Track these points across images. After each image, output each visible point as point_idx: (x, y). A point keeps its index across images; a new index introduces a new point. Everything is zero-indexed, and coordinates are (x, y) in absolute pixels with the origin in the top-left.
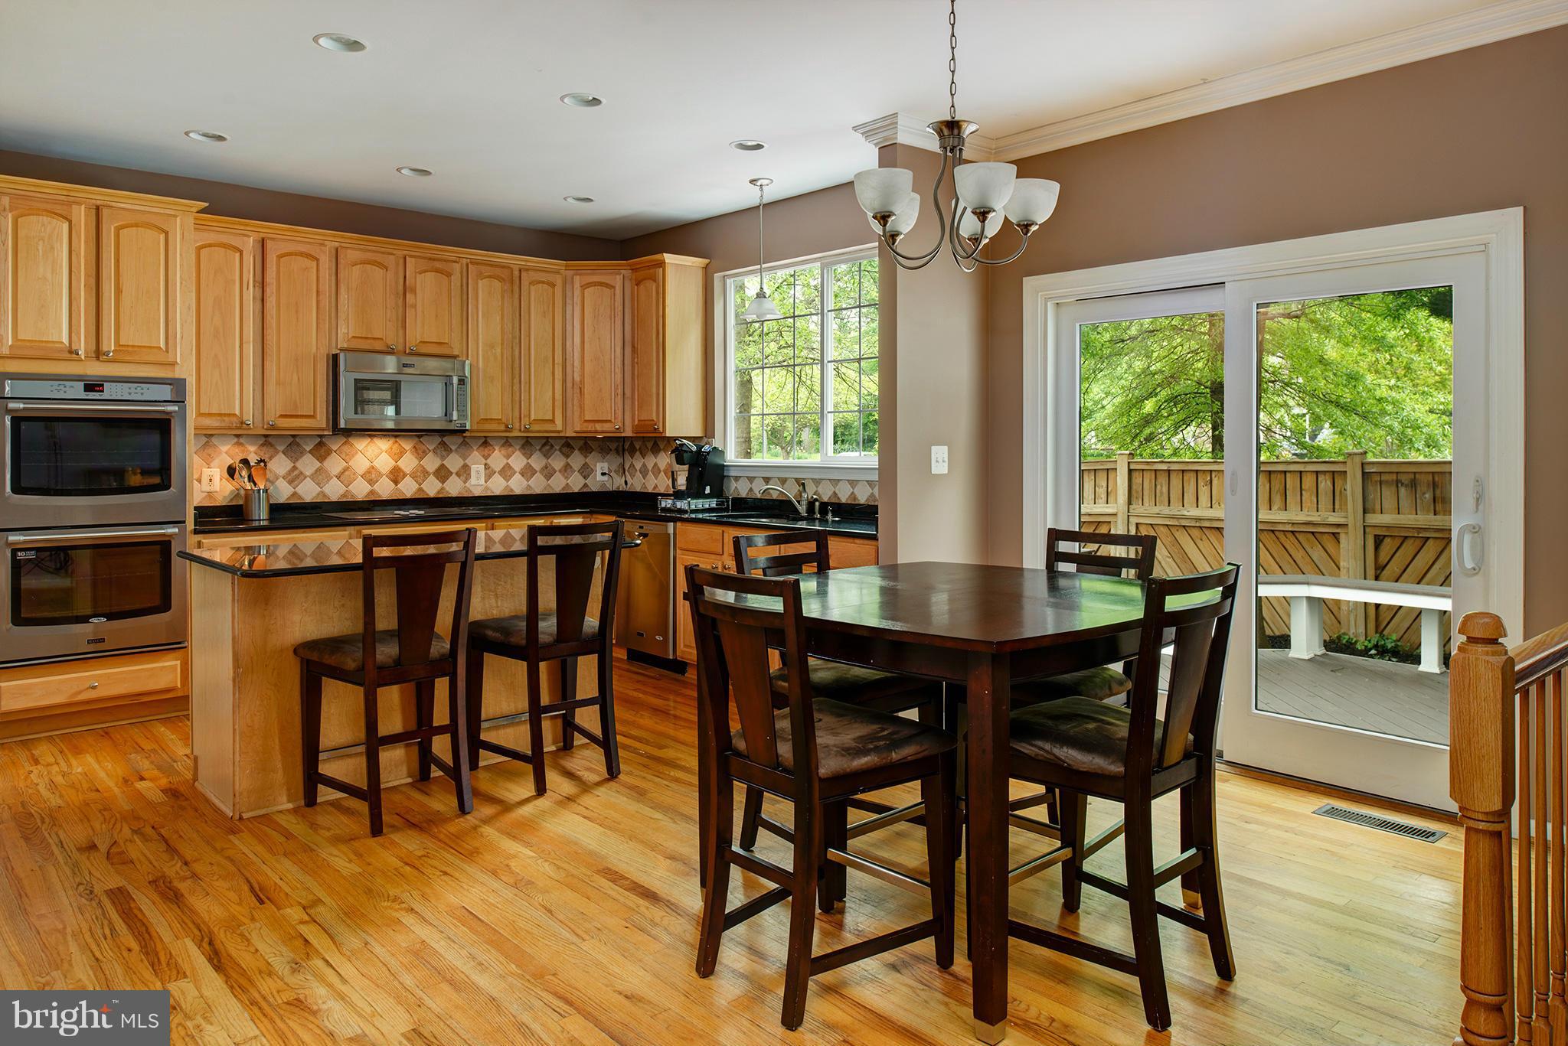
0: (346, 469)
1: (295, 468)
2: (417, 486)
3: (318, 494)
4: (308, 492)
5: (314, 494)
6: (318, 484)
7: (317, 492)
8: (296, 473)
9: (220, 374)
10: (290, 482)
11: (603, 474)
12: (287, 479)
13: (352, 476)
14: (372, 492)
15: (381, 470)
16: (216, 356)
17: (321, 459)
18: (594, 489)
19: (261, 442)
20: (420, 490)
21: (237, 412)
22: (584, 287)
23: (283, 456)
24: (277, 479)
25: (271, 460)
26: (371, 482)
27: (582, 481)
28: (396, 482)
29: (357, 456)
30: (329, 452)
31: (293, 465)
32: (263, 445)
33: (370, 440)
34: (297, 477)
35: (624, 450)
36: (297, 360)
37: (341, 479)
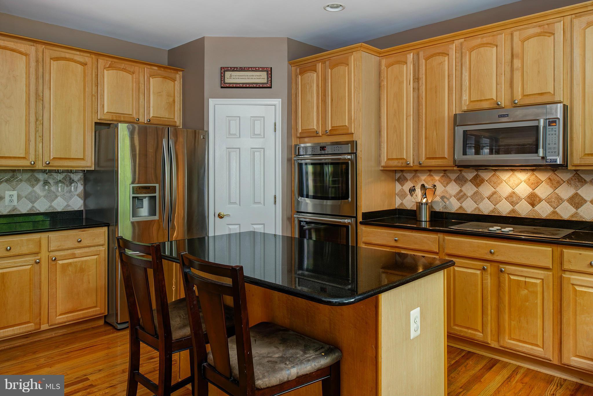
0: (494, 193)
1: (461, 191)
2: (552, 209)
3: (475, 209)
5: (473, 209)
6: (475, 202)
7: (475, 207)
8: (462, 194)
10: (458, 200)
12: (457, 198)
13: (498, 198)
14: (513, 211)
15: (520, 195)
17: (477, 185)
19: (442, 174)
20: (554, 212)
23: (454, 183)
24: (451, 197)
25: (447, 185)
26: (513, 203)
28: (533, 205)
29: (502, 184)
30: (482, 181)
31: (460, 189)
32: (443, 176)
33: (512, 173)
34: (462, 196)
37: (491, 199)
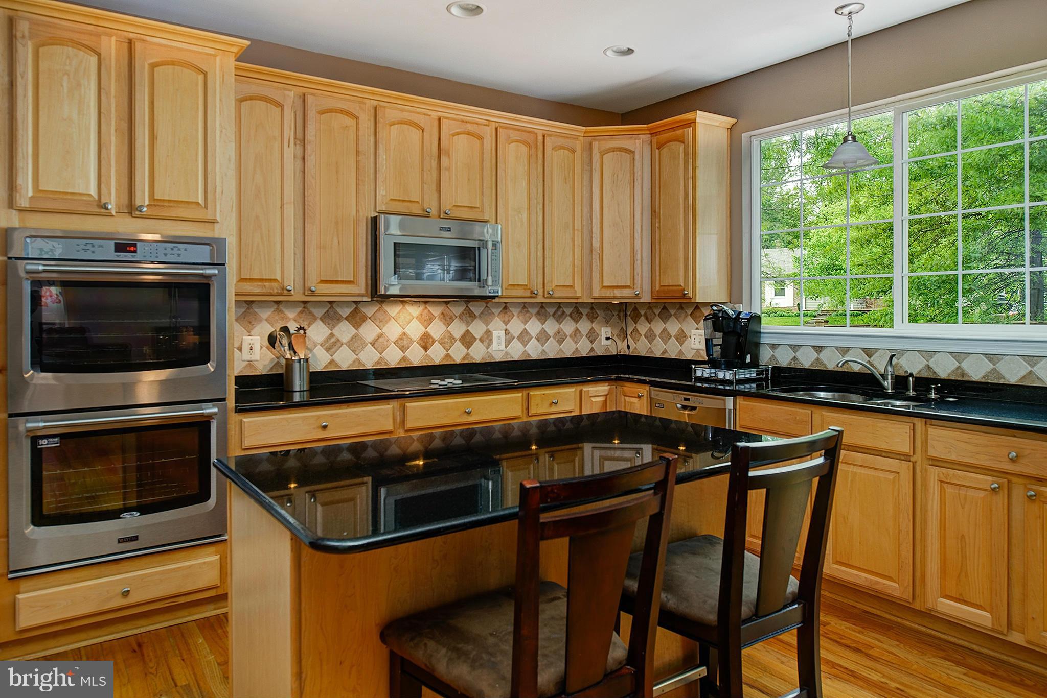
0: (380, 336)
1: (332, 335)
2: (445, 352)
3: (354, 362)
4: (345, 360)
5: (350, 362)
6: (353, 351)
7: (353, 360)
8: (333, 340)
9: (262, 238)
10: (328, 350)
11: (608, 338)
12: (325, 347)
13: (385, 343)
14: (404, 359)
15: (412, 336)
16: (257, 217)
17: (357, 326)
18: (600, 352)
19: (301, 309)
20: (448, 356)
21: (279, 278)
22: (603, 153)
23: (321, 323)
24: (316, 346)
25: (309, 327)
26: (403, 349)
27: (590, 346)
28: (426, 348)
29: (390, 322)
30: (364, 319)
31: (330, 332)
32: (301, 312)
33: (402, 306)
34: (334, 344)
35: (626, 315)
36: (337, 223)
37: (375, 346)
